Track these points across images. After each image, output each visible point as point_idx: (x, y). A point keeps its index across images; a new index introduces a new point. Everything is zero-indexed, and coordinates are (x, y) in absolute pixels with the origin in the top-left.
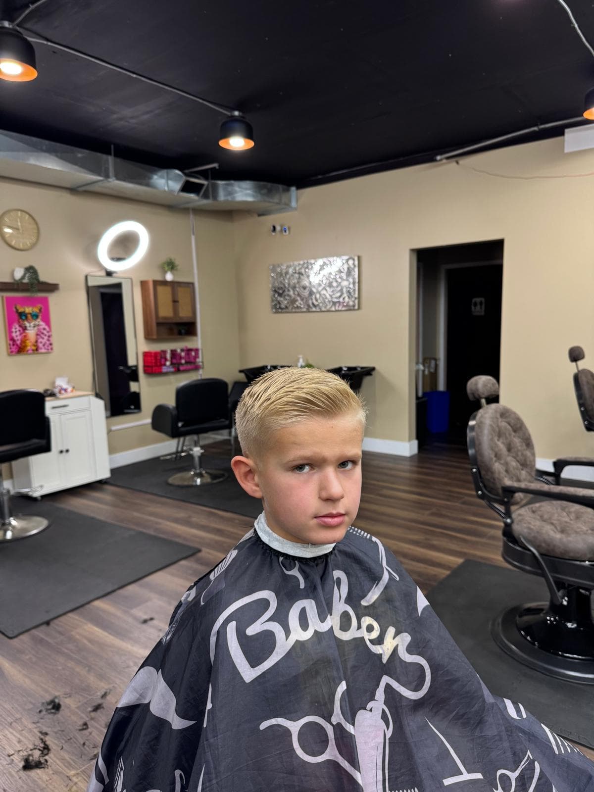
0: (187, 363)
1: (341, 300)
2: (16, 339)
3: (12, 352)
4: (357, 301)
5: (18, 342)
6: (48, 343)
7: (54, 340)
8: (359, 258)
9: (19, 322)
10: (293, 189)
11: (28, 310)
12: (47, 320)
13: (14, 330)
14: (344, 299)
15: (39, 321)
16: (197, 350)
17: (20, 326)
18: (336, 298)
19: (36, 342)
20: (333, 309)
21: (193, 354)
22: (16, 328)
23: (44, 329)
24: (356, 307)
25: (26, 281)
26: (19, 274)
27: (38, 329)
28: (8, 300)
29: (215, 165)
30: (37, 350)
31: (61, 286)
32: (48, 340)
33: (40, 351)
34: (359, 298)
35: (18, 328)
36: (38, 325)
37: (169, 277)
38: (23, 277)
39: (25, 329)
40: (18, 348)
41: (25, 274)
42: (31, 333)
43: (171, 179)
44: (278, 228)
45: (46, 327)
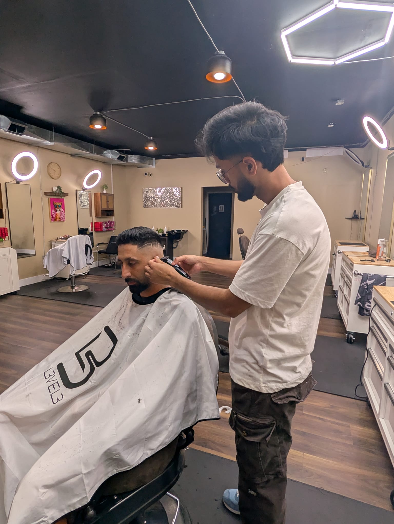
0: (110, 227)
1: (174, 204)
2: (53, 215)
3: (52, 221)
4: (181, 205)
5: (54, 217)
6: (64, 217)
7: (66, 216)
8: (182, 188)
9: (54, 209)
10: (154, 159)
11: (57, 204)
12: (63, 208)
13: (53, 212)
14: (175, 203)
15: (61, 209)
16: (114, 222)
17: (55, 210)
18: (172, 203)
19: (60, 217)
20: (171, 207)
21: (112, 224)
22: (53, 211)
23: (63, 212)
24: (181, 207)
25: (57, 192)
26: (55, 189)
27: (61, 212)
28: (51, 199)
29: (129, 149)
30: (60, 220)
31: (69, 194)
32: (64, 216)
33: (61, 221)
34: (182, 203)
35: (54, 211)
36: (61, 210)
37: (105, 192)
38: (57, 190)
39: (56, 211)
40: (54, 219)
41: (57, 189)
42: (58, 213)
43: (112, 154)
44: (147, 174)
45: (63, 211)
